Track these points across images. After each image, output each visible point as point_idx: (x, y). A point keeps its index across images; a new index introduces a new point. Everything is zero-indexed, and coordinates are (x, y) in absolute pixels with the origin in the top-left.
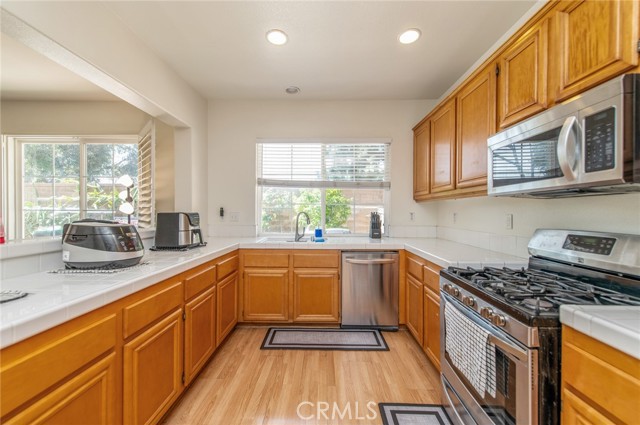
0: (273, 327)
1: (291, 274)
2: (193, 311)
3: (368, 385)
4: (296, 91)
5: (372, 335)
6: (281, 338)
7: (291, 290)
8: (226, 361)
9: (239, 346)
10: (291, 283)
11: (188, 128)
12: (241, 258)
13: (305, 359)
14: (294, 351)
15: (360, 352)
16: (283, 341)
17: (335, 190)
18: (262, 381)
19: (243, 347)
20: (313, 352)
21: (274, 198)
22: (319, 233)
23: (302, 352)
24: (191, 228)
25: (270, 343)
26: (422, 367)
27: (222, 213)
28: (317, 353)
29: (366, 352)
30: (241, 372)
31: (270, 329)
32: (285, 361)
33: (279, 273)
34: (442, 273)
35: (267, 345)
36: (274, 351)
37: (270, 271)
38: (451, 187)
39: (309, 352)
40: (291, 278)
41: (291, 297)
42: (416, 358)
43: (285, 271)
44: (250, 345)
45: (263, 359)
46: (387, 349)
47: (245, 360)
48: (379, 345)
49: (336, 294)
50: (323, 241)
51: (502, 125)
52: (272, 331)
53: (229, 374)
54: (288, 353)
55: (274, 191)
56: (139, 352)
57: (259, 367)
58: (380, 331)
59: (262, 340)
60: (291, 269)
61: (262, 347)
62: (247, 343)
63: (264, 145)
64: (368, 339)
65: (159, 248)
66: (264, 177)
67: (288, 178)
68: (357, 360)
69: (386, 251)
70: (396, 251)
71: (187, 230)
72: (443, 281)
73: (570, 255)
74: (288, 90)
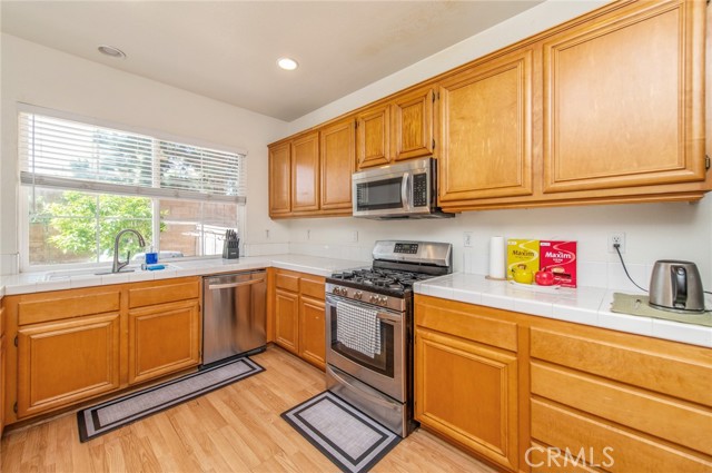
0: (85, 408)
1: (124, 319)
3: (262, 406)
4: (118, 54)
5: (241, 363)
6: (113, 414)
7: (124, 341)
10: (125, 331)
12: (11, 312)
15: (238, 384)
16: (120, 416)
17: (140, 198)
19: (38, 456)
22: (151, 258)
23: (161, 415)
25: (97, 429)
26: (300, 371)
28: (185, 406)
29: (243, 381)
31: (81, 412)
32: (141, 435)
33: (100, 321)
34: (328, 280)
35: (92, 432)
36: (112, 433)
38: (316, 207)
39: (171, 410)
42: (291, 366)
43: (113, 316)
44: (53, 448)
45: (98, 451)
46: (264, 370)
47: (60, 468)
48: (254, 369)
49: (196, 330)
50: (162, 267)
51: (360, 166)
57: (98, 462)
58: (247, 357)
59: (75, 431)
60: (124, 312)
61: (83, 439)
62: (43, 448)
63: (36, 118)
64: (239, 368)
68: (239, 391)
69: (253, 270)
70: (262, 270)
72: (329, 288)
73: (397, 256)
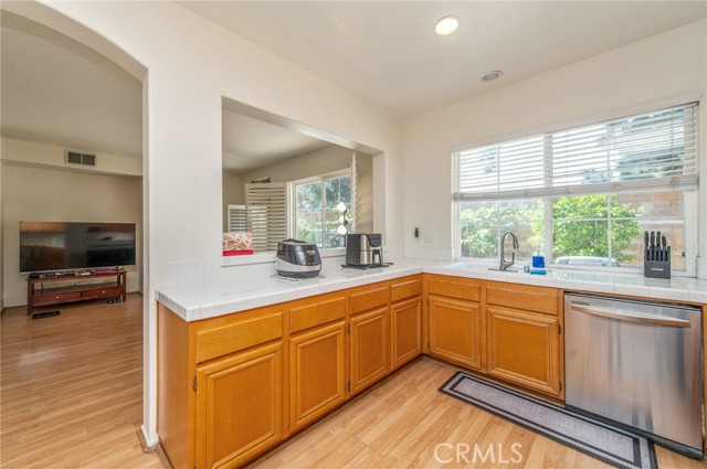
0: (463, 371)
1: (483, 311)
2: (359, 327)
4: (497, 76)
5: (628, 441)
6: (468, 387)
8: (400, 387)
9: (418, 378)
10: (484, 323)
11: (383, 152)
12: (425, 283)
13: (488, 427)
14: (477, 410)
16: (468, 392)
18: (425, 426)
19: (422, 381)
20: (504, 421)
21: (504, 214)
22: (538, 262)
23: (490, 416)
24: (372, 248)
25: (452, 389)
27: (417, 234)
30: (408, 405)
31: (459, 373)
32: (460, 417)
33: (468, 307)
35: (446, 389)
36: (452, 399)
37: (457, 303)
40: (484, 317)
41: (484, 341)
43: (475, 306)
44: (428, 382)
45: (436, 402)
47: (417, 394)
48: (636, 464)
49: (554, 354)
50: (544, 273)
52: (461, 375)
53: (397, 402)
54: (469, 408)
55: (505, 205)
56: (303, 348)
57: (429, 409)
58: (650, 442)
59: (443, 382)
60: (484, 305)
61: (441, 390)
62: (427, 378)
63: (462, 153)
64: (616, 445)
65: (349, 265)
66: (462, 191)
67: (494, 188)
70: (695, 306)
71: (368, 251)
74: (485, 78)
